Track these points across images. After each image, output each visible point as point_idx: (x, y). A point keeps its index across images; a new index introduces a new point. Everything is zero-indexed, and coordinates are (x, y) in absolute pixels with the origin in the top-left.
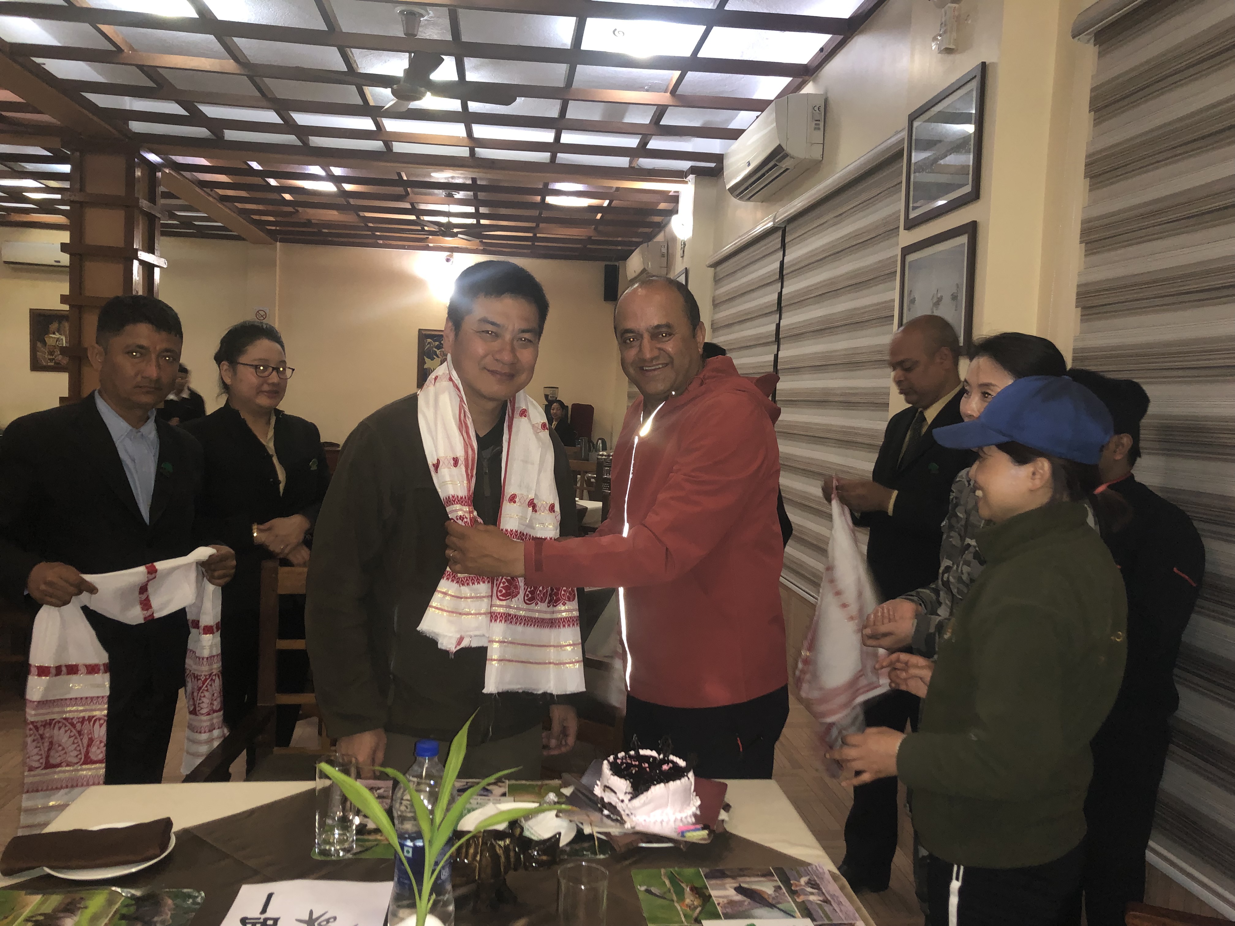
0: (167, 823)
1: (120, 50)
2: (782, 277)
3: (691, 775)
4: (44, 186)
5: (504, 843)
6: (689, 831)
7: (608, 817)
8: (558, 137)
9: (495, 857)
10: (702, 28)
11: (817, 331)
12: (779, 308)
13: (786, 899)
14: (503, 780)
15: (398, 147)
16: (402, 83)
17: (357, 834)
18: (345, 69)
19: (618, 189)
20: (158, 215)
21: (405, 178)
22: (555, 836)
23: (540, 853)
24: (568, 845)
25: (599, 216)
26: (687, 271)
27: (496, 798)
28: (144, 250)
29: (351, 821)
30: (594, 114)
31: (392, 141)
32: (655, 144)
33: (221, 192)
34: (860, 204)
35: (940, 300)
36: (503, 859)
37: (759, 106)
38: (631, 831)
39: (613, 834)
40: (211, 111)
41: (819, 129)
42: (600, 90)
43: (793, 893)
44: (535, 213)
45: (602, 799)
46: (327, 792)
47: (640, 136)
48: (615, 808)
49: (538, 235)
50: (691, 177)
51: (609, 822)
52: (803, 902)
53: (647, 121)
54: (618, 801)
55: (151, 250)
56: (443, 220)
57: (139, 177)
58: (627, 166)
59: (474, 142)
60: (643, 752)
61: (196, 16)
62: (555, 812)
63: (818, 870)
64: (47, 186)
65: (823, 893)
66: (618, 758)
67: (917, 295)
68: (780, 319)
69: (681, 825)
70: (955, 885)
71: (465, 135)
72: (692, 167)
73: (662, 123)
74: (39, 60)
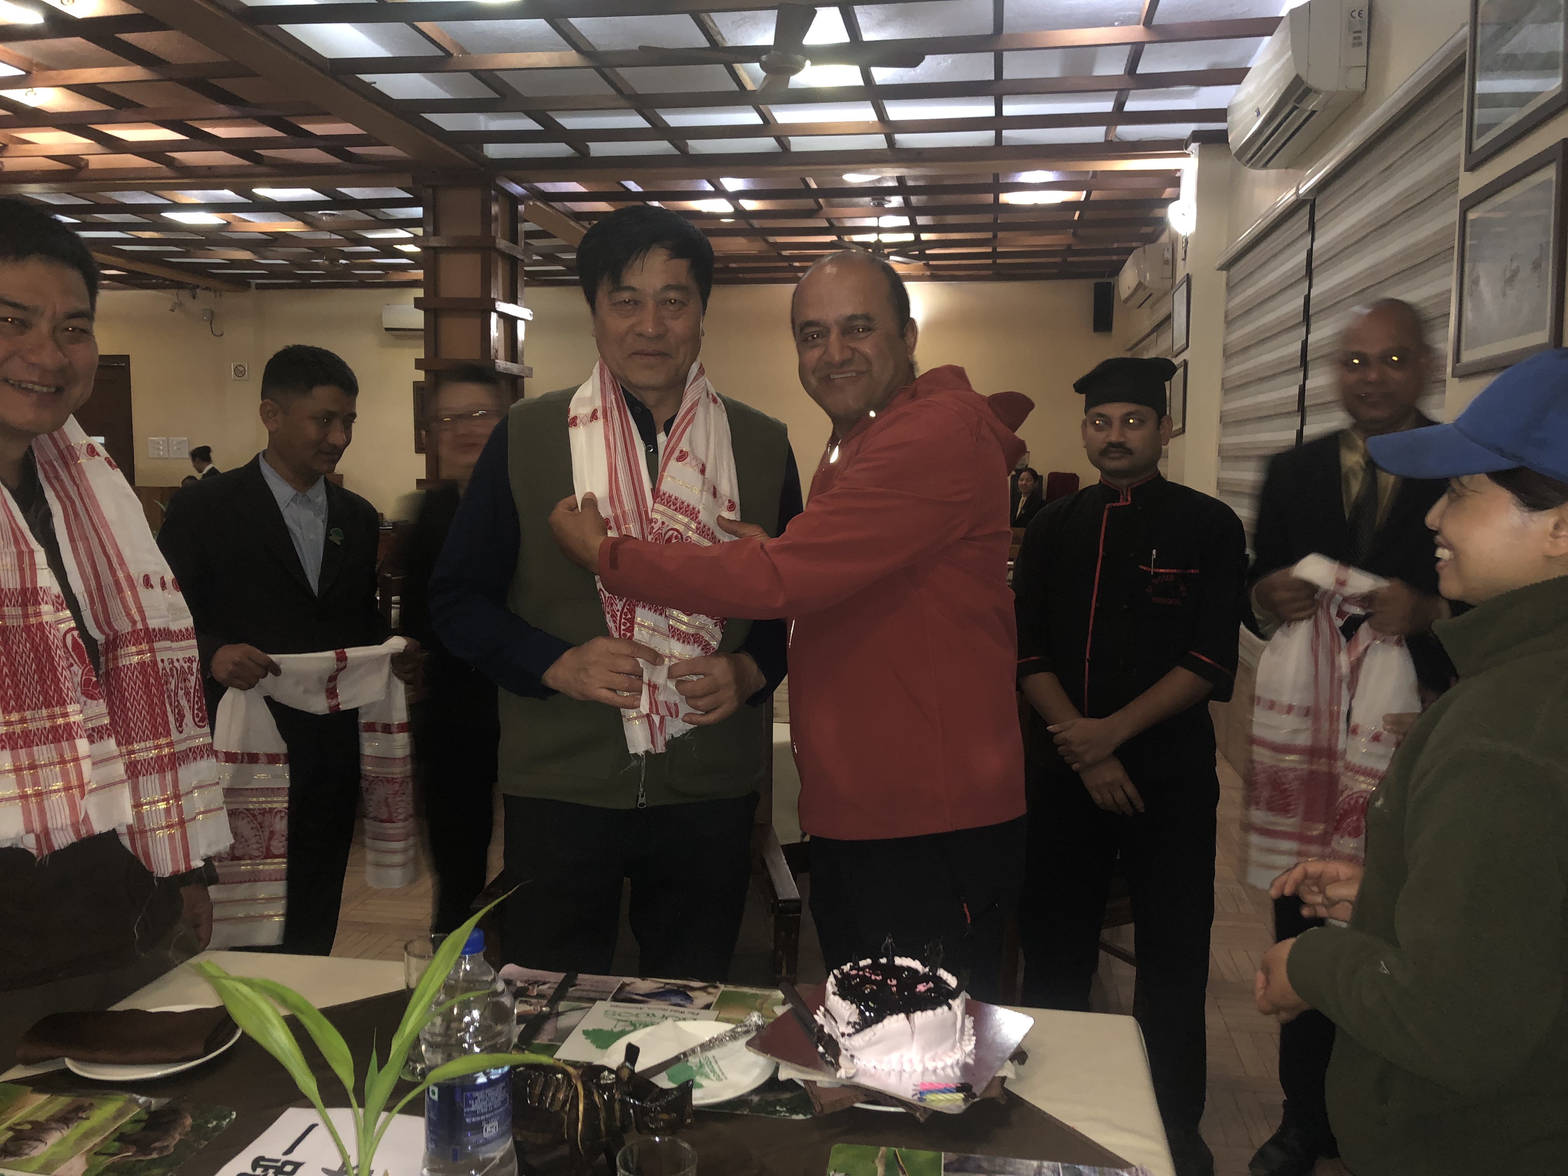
1: (449, 54)
2: (1309, 273)
3: (959, 1001)
6: (937, 1091)
7: (821, 1057)
8: (999, 109)
9: (592, 1107)
12: (1307, 317)
15: (798, 144)
16: (772, 54)
18: (707, 44)
19: (1095, 173)
20: (526, 260)
21: (814, 186)
25: (1077, 215)
26: (1189, 278)
28: (504, 300)
31: (787, 136)
32: (1133, 103)
34: (1412, 149)
35: (1515, 273)
38: (845, 1082)
39: (819, 1085)
40: (571, 122)
41: (1360, 44)
42: (1049, 32)
44: (987, 218)
45: (822, 1026)
47: (1115, 94)
48: (833, 1043)
49: (998, 250)
50: (1194, 147)
51: (819, 1065)
53: (1121, 71)
54: (838, 1033)
55: (513, 301)
56: (871, 238)
57: (497, 215)
58: (1103, 140)
59: (889, 128)
60: (899, 961)
64: (415, 235)
66: (857, 968)
67: (1480, 273)
68: (1307, 333)
69: (930, 1079)
71: (875, 119)
72: (1194, 132)
73: (1139, 71)
74: (367, 78)
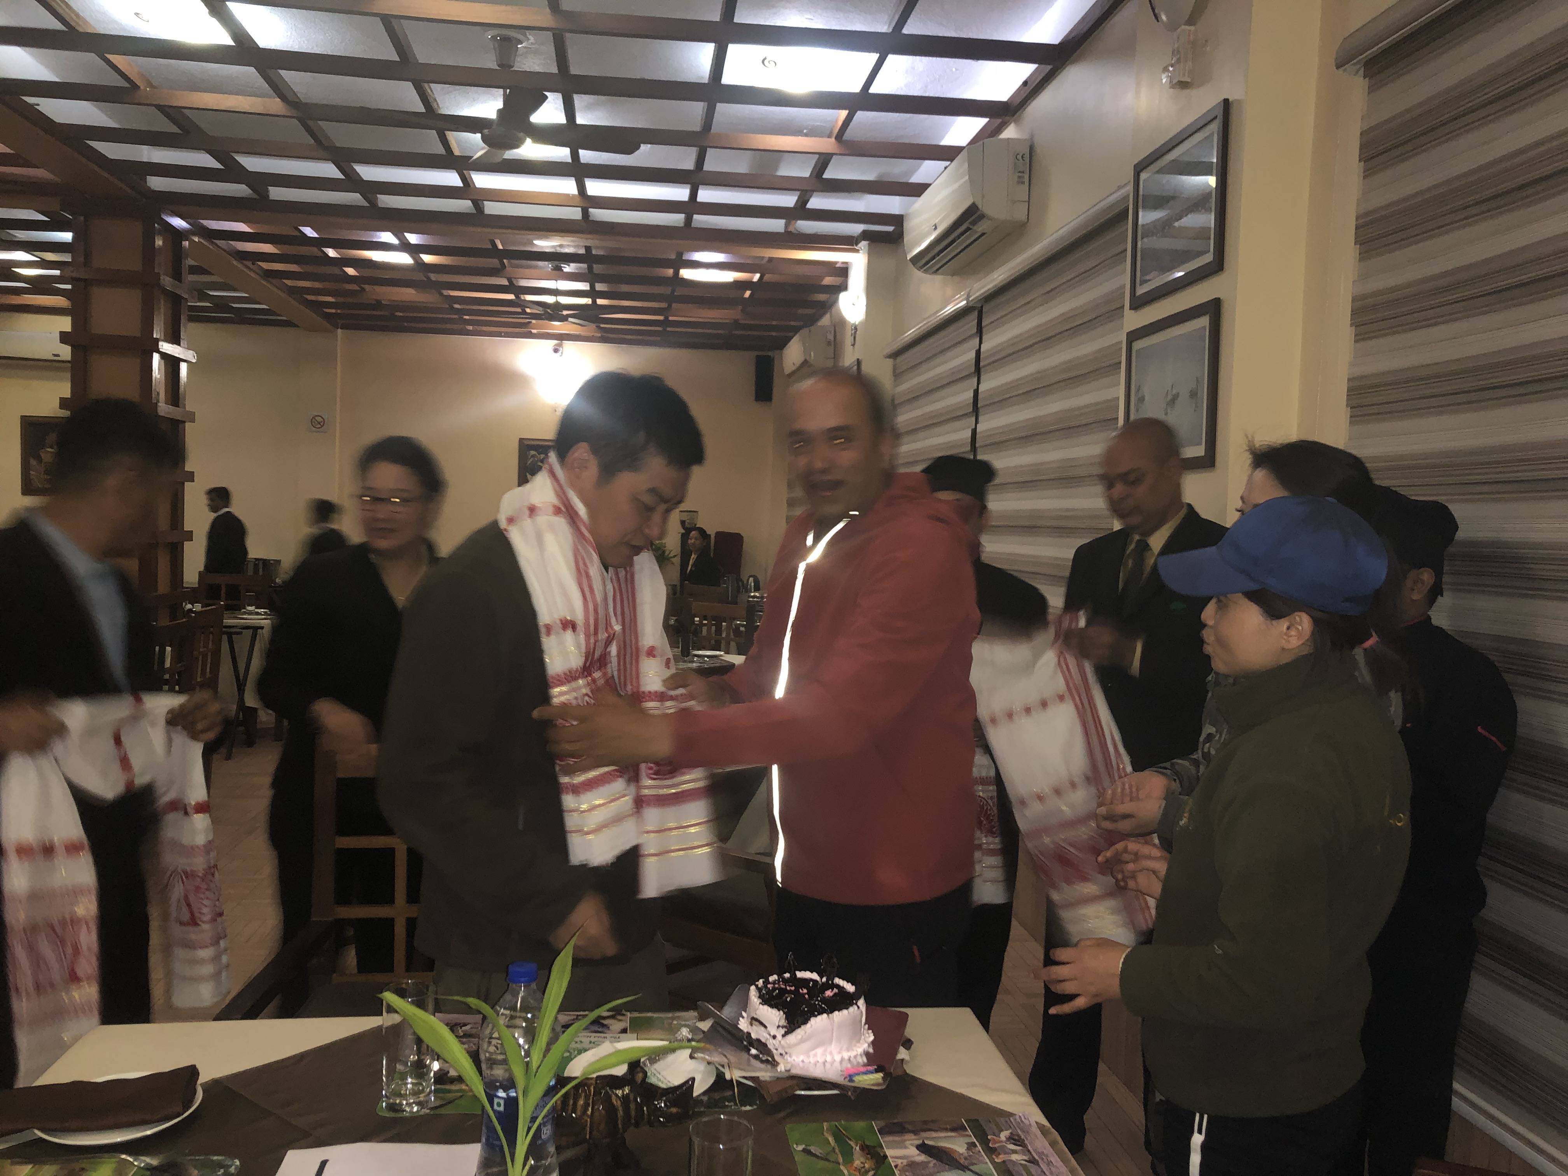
0: (192, 1072)
1: (135, 86)
2: (978, 370)
3: (861, 1002)
4: (38, 259)
5: (623, 1092)
6: (858, 1074)
7: (756, 1057)
8: (694, 195)
9: (611, 1110)
10: (875, 57)
11: (1022, 438)
12: (976, 409)
13: (980, 1158)
14: (624, 1012)
15: (491, 208)
16: (494, 127)
17: (435, 1083)
18: (421, 109)
19: (771, 260)
20: (186, 296)
21: (500, 247)
22: (687, 1082)
23: (668, 1104)
24: (705, 1093)
25: (748, 294)
26: (859, 362)
27: (615, 1035)
28: (166, 340)
29: (429, 1068)
30: (740, 165)
31: (483, 200)
32: (816, 202)
33: (265, 265)
34: (1074, 278)
35: (1175, 398)
36: (621, 1113)
37: (949, 154)
38: (787, 1074)
39: (762, 1079)
40: (252, 163)
41: (1023, 183)
42: (745, 135)
43: (991, 1152)
44: (667, 290)
45: (749, 1034)
46: (396, 1031)
47: (798, 193)
48: (765, 1045)
49: (671, 318)
50: (863, 244)
51: (756, 1063)
52: (1004, 1162)
53: (806, 174)
54: (768, 1037)
55: (175, 339)
56: (550, 299)
57: (160, 248)
58: (783, 231)
59: (587, 201)
60: (800, 974)
61: (230, 42)
62: (689, 1051)
63: (1022, 1121)
64: (43, 260)
65: (1029, 1151)
66: (769, 983)
67: (1146, 392)
68: (977, 422)
69: (849, 1066)
70: (1197, 1139)
71: (575, 192)
72: (864, 232)
73: (826, 176)
74: (31, 100)
